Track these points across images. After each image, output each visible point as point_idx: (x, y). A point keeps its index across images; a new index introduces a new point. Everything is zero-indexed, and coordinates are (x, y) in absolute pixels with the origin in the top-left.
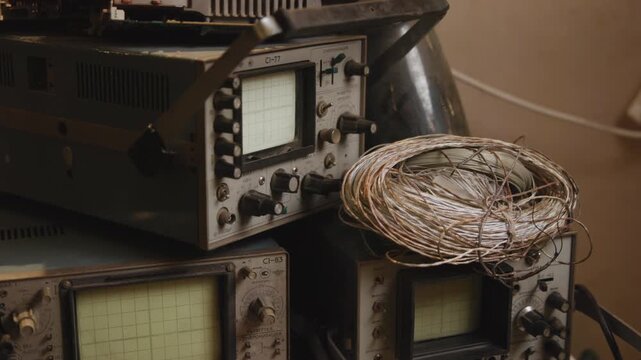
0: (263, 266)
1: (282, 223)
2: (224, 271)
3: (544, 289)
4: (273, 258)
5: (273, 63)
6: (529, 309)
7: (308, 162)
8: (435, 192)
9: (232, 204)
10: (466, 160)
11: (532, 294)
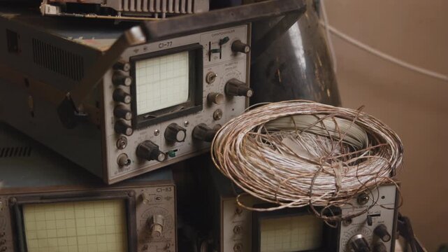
0: (157, 193)
1: (173, 162)
2: (127, 196)
3: (370, 224)
4: (164, 188)
5: (166, 48)
6: (360, 236)
7: (199, 117)
8: (282, 150)
9: (130, 150)
10: (310, 126)
11: (362, 225)
